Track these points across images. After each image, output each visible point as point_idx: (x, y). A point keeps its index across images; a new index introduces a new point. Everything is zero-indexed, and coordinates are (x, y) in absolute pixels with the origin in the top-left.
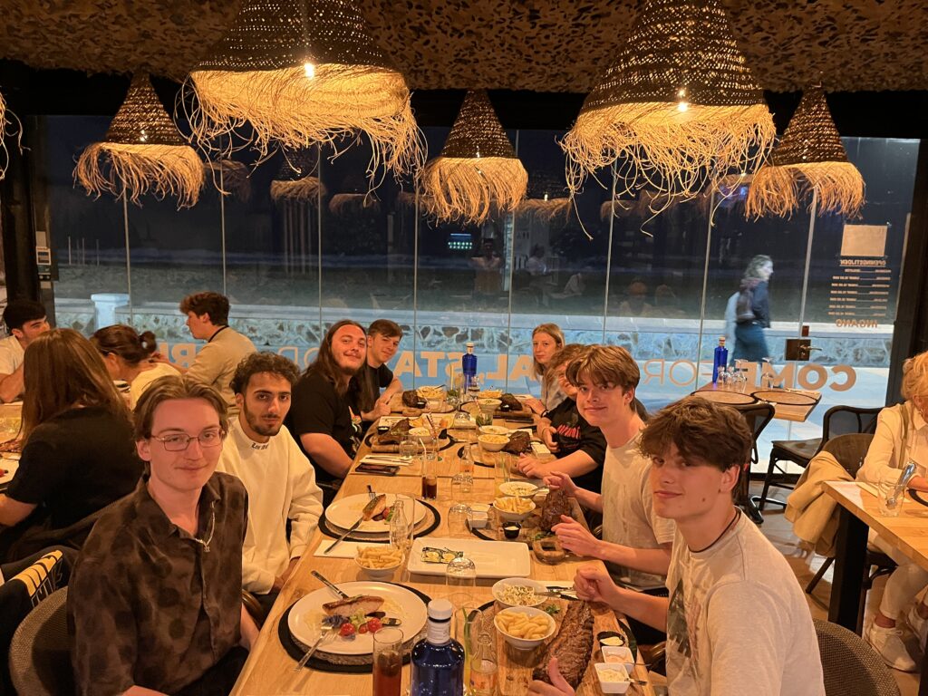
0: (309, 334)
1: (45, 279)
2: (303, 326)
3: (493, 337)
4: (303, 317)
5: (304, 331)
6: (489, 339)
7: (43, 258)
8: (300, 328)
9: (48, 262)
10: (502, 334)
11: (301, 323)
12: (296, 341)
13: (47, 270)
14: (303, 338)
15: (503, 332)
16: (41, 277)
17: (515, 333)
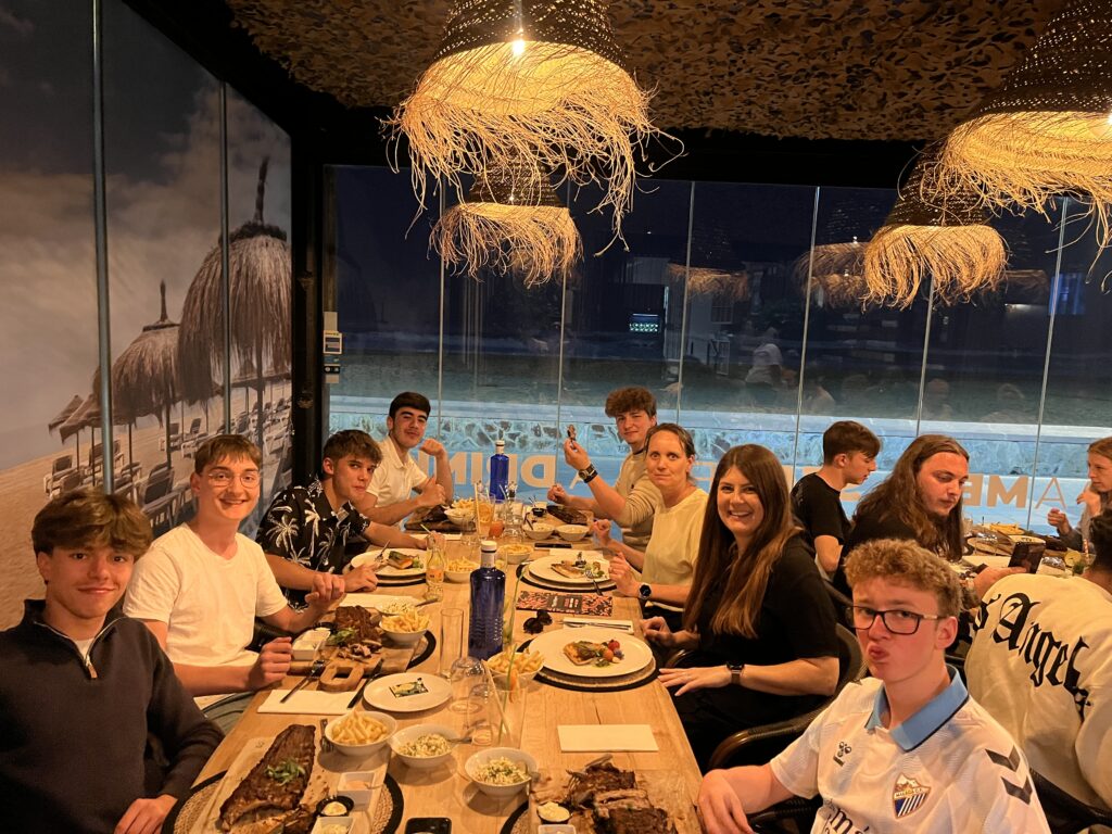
0: (481, 435)
1: (332, 371)
2: (473, 425)
3: (706, 440)
4: (474, 414)
5: (475, 432)
6: (701, 443)
7: (331, 345)
8: (471, 427)
9: (338, 350)
10: (718, 437)
11: (472, 421)
12: (464, 443)
13: (336, 360)
14: (474, 439)
15: (718, 434)
16: (328, 369)
17: (734, 436)
